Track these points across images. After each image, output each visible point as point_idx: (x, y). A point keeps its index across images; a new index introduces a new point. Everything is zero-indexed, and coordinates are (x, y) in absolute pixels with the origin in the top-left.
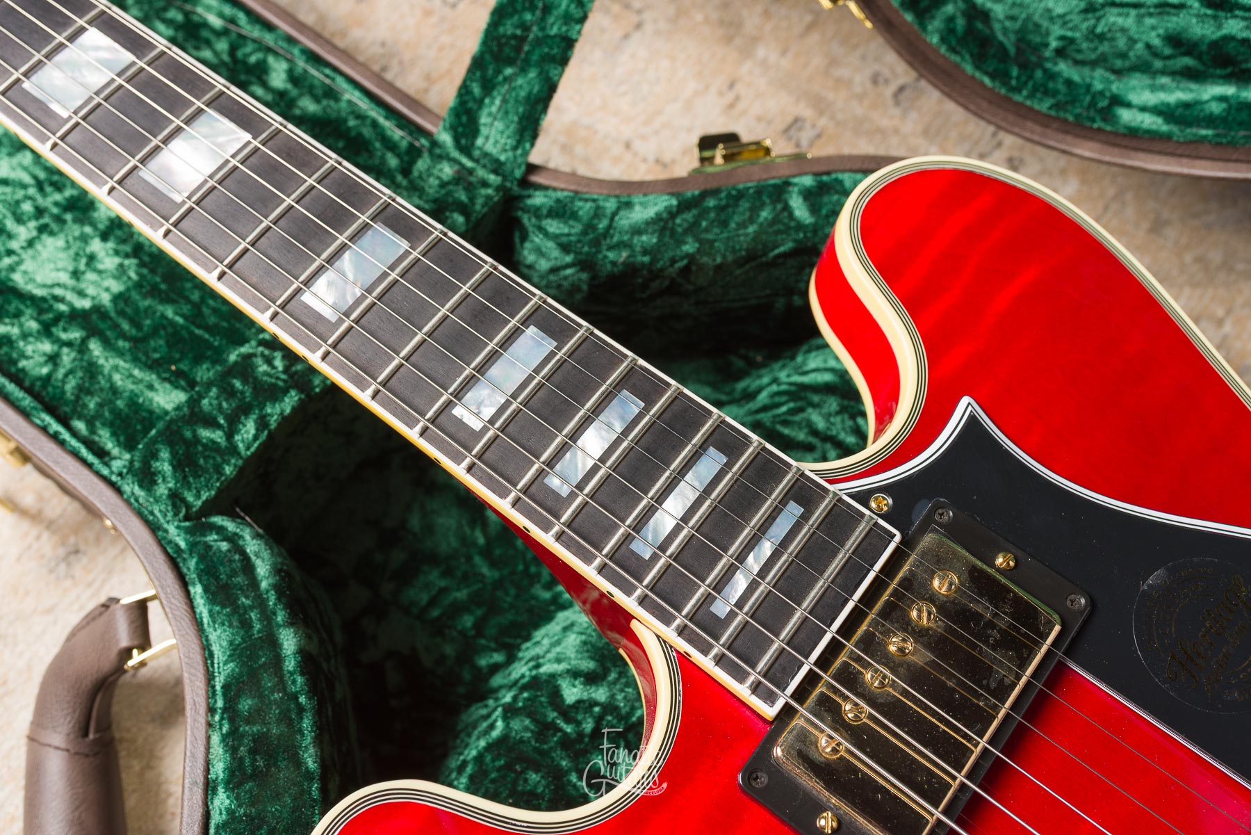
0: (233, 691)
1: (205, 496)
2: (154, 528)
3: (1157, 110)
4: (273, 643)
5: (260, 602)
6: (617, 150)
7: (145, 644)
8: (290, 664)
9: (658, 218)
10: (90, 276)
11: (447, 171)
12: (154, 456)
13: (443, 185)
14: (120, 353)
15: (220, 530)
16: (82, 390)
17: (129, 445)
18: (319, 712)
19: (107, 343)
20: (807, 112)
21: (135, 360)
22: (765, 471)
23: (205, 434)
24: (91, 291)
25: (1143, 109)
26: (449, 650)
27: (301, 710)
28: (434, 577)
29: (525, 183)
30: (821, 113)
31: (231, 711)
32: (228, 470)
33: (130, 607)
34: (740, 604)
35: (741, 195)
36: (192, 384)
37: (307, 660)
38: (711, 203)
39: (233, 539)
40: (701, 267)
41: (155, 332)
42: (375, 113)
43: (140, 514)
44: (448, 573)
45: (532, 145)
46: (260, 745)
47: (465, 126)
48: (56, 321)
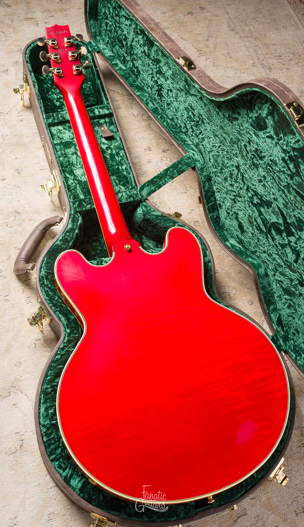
0: (67, 232)
1: (79, 210)
2: (71, 209)
4: (75, 230)
5: (77, 225)
6: (168, 208)
7: (59, 223)
8: (75, 234)
9: (157, 215)
10: (83, 177)
11: (135, 192)
12: (76, 202)
14: (80, 188)
15: (78, 215)
16: (73, 189)
17: (74, 199)
18: (75, 241)
19: (80, 186)
20: (200, 221)
21: (81, 190)
23: (84, 203)
24: (82, 178)
25: (230, 243)
26: (93, 253)
27: (73, 239)
28: (98, 244)
29: (144, 200)
30: (202, 223)
31: (65, 234)
32: (83, 209)
33: (61, 218)
35: (170, 220)
36: (86, 197)
37: (77, 234)
38: (165, 218)
39: (79, 217)
40: (158, 225)
41: (86, 188)
42: (133, 180)
43: (70, 207)
44: (100, 245)
46: (66, 239)
47: (142, 188)
48: (76, 179)
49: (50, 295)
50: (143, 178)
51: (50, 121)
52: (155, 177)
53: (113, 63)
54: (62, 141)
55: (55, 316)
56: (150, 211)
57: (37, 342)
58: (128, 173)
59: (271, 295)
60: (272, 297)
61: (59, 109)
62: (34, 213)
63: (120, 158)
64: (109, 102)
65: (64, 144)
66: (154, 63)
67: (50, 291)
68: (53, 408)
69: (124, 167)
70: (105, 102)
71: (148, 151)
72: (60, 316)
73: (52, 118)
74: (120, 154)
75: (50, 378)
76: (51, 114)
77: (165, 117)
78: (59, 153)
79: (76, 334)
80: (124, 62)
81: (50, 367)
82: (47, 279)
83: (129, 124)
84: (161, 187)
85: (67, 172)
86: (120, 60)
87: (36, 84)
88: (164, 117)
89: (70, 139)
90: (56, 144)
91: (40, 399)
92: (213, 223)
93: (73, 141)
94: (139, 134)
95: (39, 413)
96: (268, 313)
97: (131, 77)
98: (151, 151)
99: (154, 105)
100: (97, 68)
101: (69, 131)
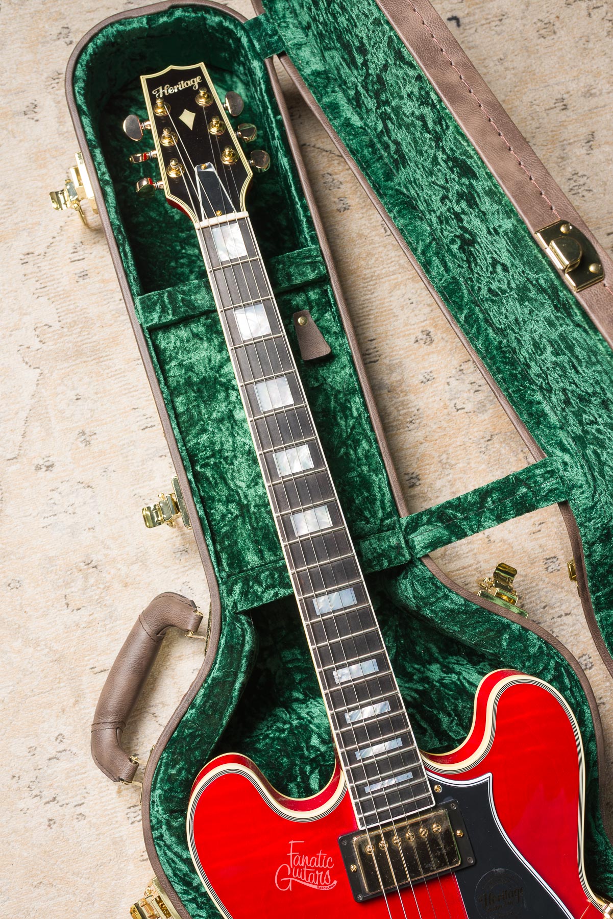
0: (215, 682)
2: (222, 607)
5: (240, 660)
8: (237, 686)
11: (393, 541)
12: (236, 584)
13: (390, 546)
14: (246, 529)
15: (242, 623)
16: (226, 535)
18: (236, 707)
21: (249, 536)
22: (411, 757)
23: (256, 587)
24: (249, 497)
27: (231, 703)
29: (418, 561)
31: (211, 688)
32: (256, 604)
34: (373, 793)
36: (262, 558)
42: (386, 490)
43: (220, 599)
47: (414, 526)
48: (232, 502)
50: (413, 433)
51: (155, 318)
52: (449, 505)
53: (326, 100)
54: (189, 377)
58: (374, 471)
61: (182, 232)
62: (132, 564)
63: (351, 422)
64: (316, 235)
65: (195, 388)
66: (454, 166)
69: (361, 453)
70: (306, 230)
71: (425, 347)
73: (158, 308)
74: (350, 410)
76: (154, 295)
77: (481, 316)
78: (185, 418)
80: (357, 103)
83: (374, 259)
84: (466, 535)
86: (344, 92)
87: (109, 189)
88: (478, 319)
89: (211, 369)
90: (175, 388)
92: (605, 635)
93: (220, 376)
94: (399, 292)
97: (377, 160)
98: (434, 345)
99: (447, 270)
100: (279, 114)
101: (210, 340)
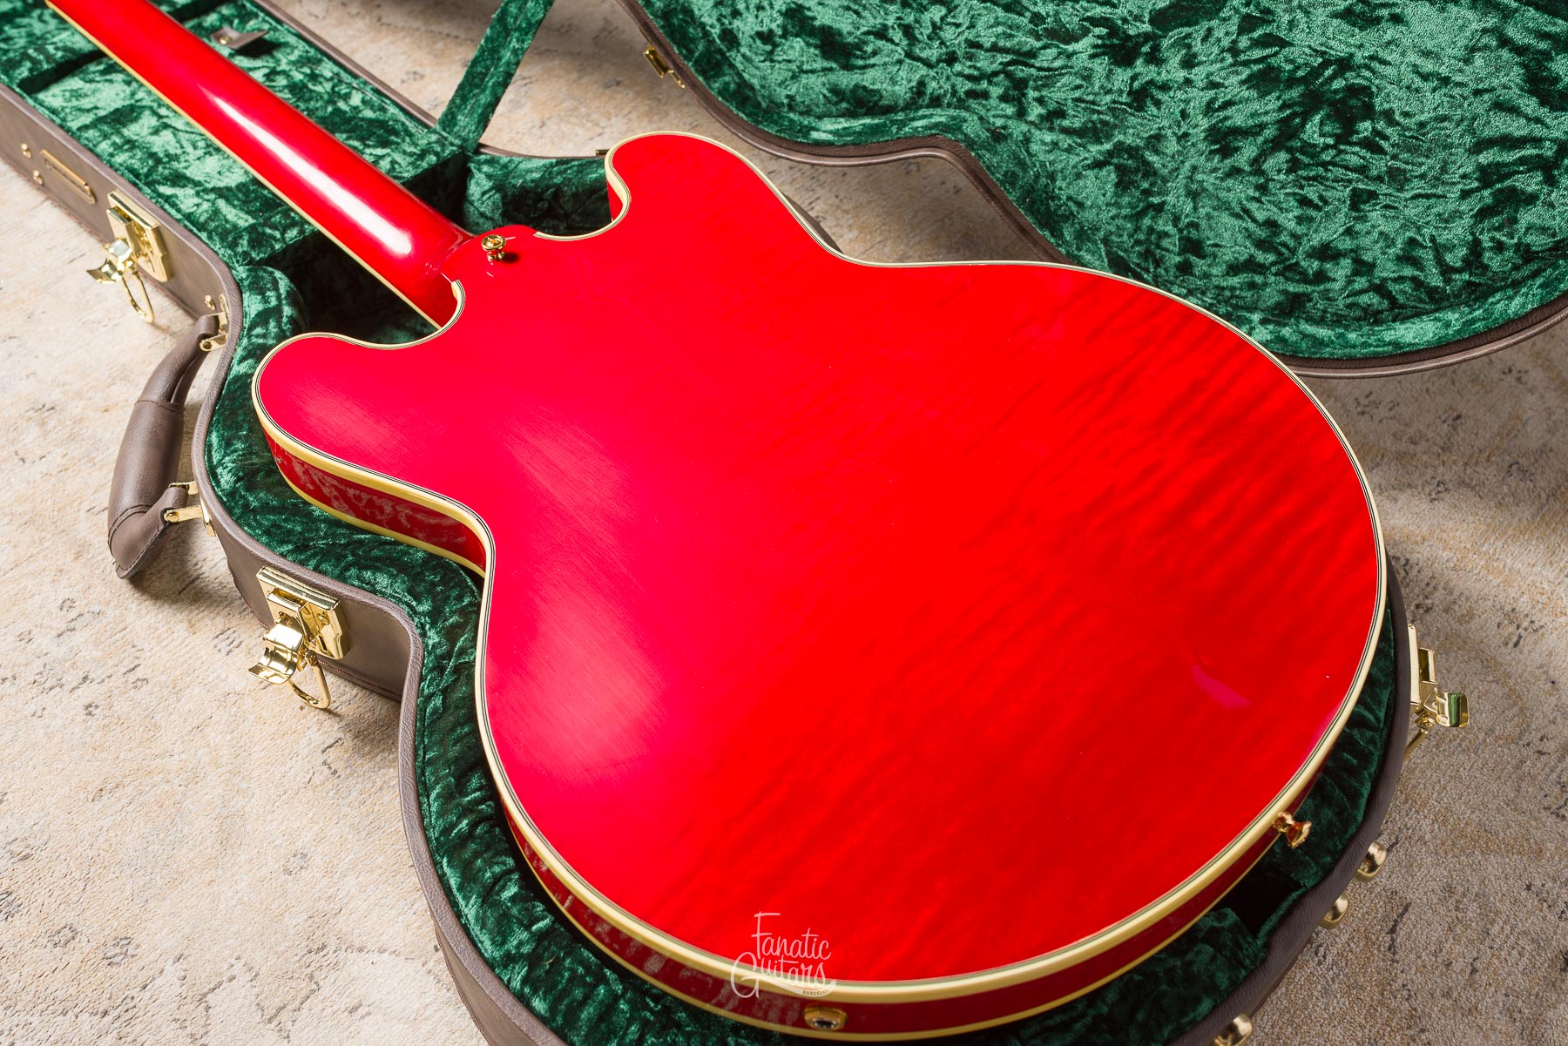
0: (252, 329)
1: (262, 255)
2: (231, 269)
3: (830, 132)
4: (280, 310)
7: (213, 335)
8: (285, 320)
9: (544, 166)
10: (228, 173)
12: (241, 237)
14: (235, 207)
15: (265, 270)
16: (210, 219)
19: (228, 200)
21: (241, 209)
23: (269, 232)
25: (824, 132)
33: (210, 318)
37: (295, 317)
39: (271, 273)
40: (564, 192)
41: (256, 199)
42: (404, 119)
43: (225, 263)
45: (484, 131)
47: (449, 122)
48: (204, 191)
49: (290, 532)
51: (23, 73)
54: (95, 115)
55: (350, 588)
56: (513, 166)
57: (332, 755)
58: (379, 110)
59: (1047, 193)
60: (1053, 198)
62: (108, 386)
63: (328, 85)
65: (108, 120)
67: (285, 520)
68: (510, 880)
69: (356, 99)
72: (368, 574)
73: (26, 63)
74: (322, 75)
75: (443, 788)
78: (105, 145)
79: (460, 598)
81: (421, 753)
82: (250, 488)
85: (159, 183)
90: (80, 127)
91: (442, 879)
92: (737, 108)
95: (466, 929)
96: (1068, 252)
101: (110, 81)
